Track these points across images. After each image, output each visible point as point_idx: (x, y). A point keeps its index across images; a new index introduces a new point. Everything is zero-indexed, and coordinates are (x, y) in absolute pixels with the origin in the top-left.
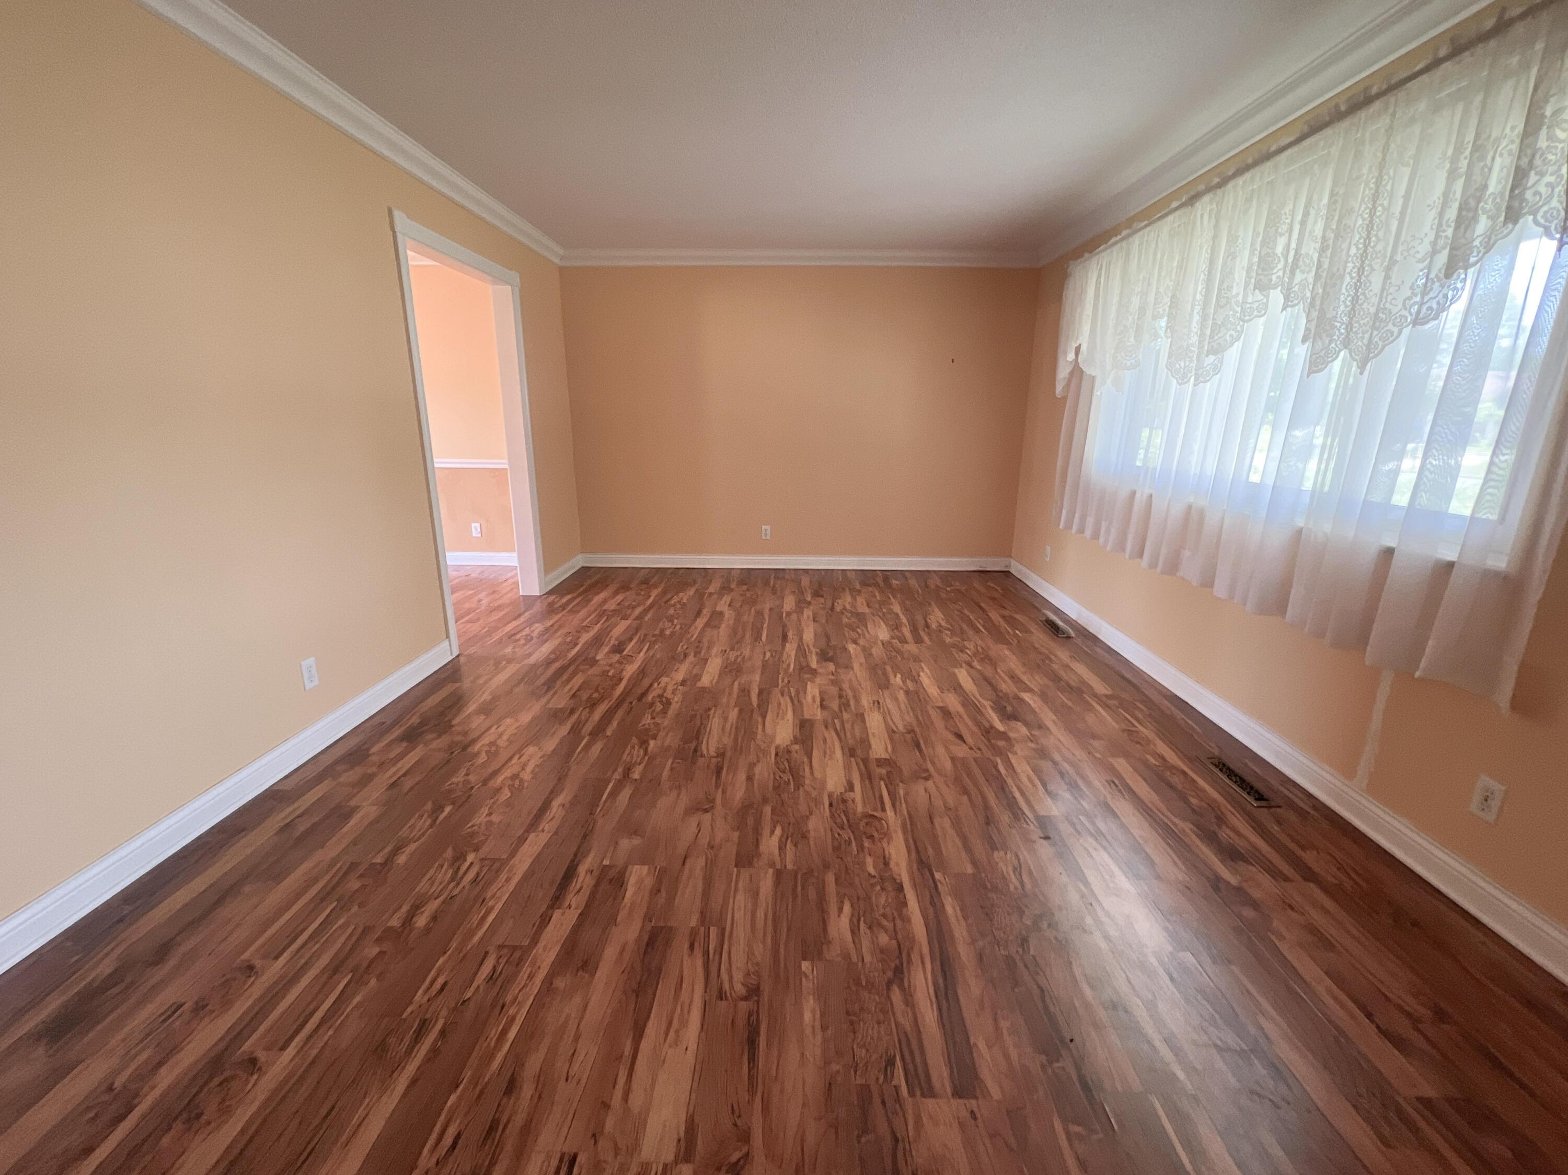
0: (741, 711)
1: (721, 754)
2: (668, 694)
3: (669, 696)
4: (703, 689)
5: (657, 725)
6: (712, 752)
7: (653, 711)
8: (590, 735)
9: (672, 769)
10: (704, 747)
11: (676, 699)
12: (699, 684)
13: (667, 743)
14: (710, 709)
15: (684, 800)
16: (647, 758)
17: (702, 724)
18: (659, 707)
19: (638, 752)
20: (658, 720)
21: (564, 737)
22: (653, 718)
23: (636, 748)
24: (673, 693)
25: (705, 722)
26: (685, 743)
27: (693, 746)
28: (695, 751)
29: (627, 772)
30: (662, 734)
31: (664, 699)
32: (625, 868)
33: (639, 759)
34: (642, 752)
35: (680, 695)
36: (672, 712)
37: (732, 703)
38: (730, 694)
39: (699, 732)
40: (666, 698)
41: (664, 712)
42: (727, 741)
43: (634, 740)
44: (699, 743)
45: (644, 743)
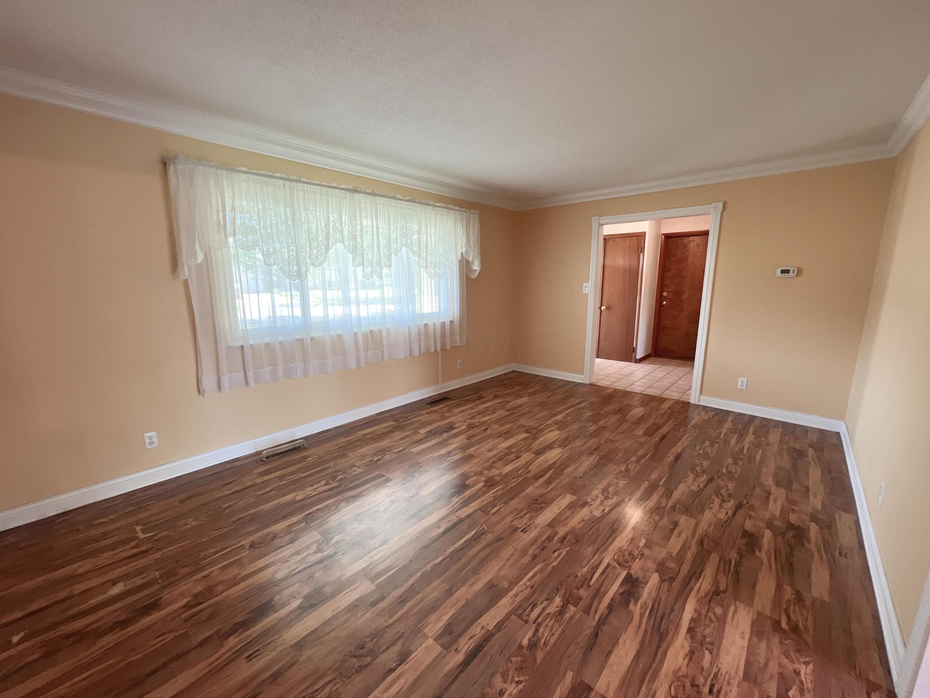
0: (564, 470)
1: (591, 454)
2: (601, 497)
3: (601, 496)
4: (573, 494)
5: (617, 478)
6: (594, 456)
7: (616, 488)
8: (659, 486)
9: (617, 455)
10: (597, 459)
11: (597, 491)
12: (574, 498)
13: (614, 467)
14: (580, 477)
15: (617, 444)
16: (628, 463)
17: (590, 470)
18: (611, 490)
19: (632, 467)
20: (615, 481)
21: (676, 490)
22: (618, 483)
23: (632, 469)
24: (597, 497)
25: (588, 471)
26: (605, 464)
27: (602, 461)
28: (602, 459)
29: (639, 460)
30: (616, 472)
31: (605, 494)
32: (643, 436)
33: (632, 464)
34: (630, 466)
35: (594, 493)
36: (605, 483)
37: (564, 476)
38: (560, 483)
39: (595, 467)
40: (603, 495)
41: (609, 485)
42: (584, 458)
43: (632, 474)
44: (599, 461)
45: (627, 470)
